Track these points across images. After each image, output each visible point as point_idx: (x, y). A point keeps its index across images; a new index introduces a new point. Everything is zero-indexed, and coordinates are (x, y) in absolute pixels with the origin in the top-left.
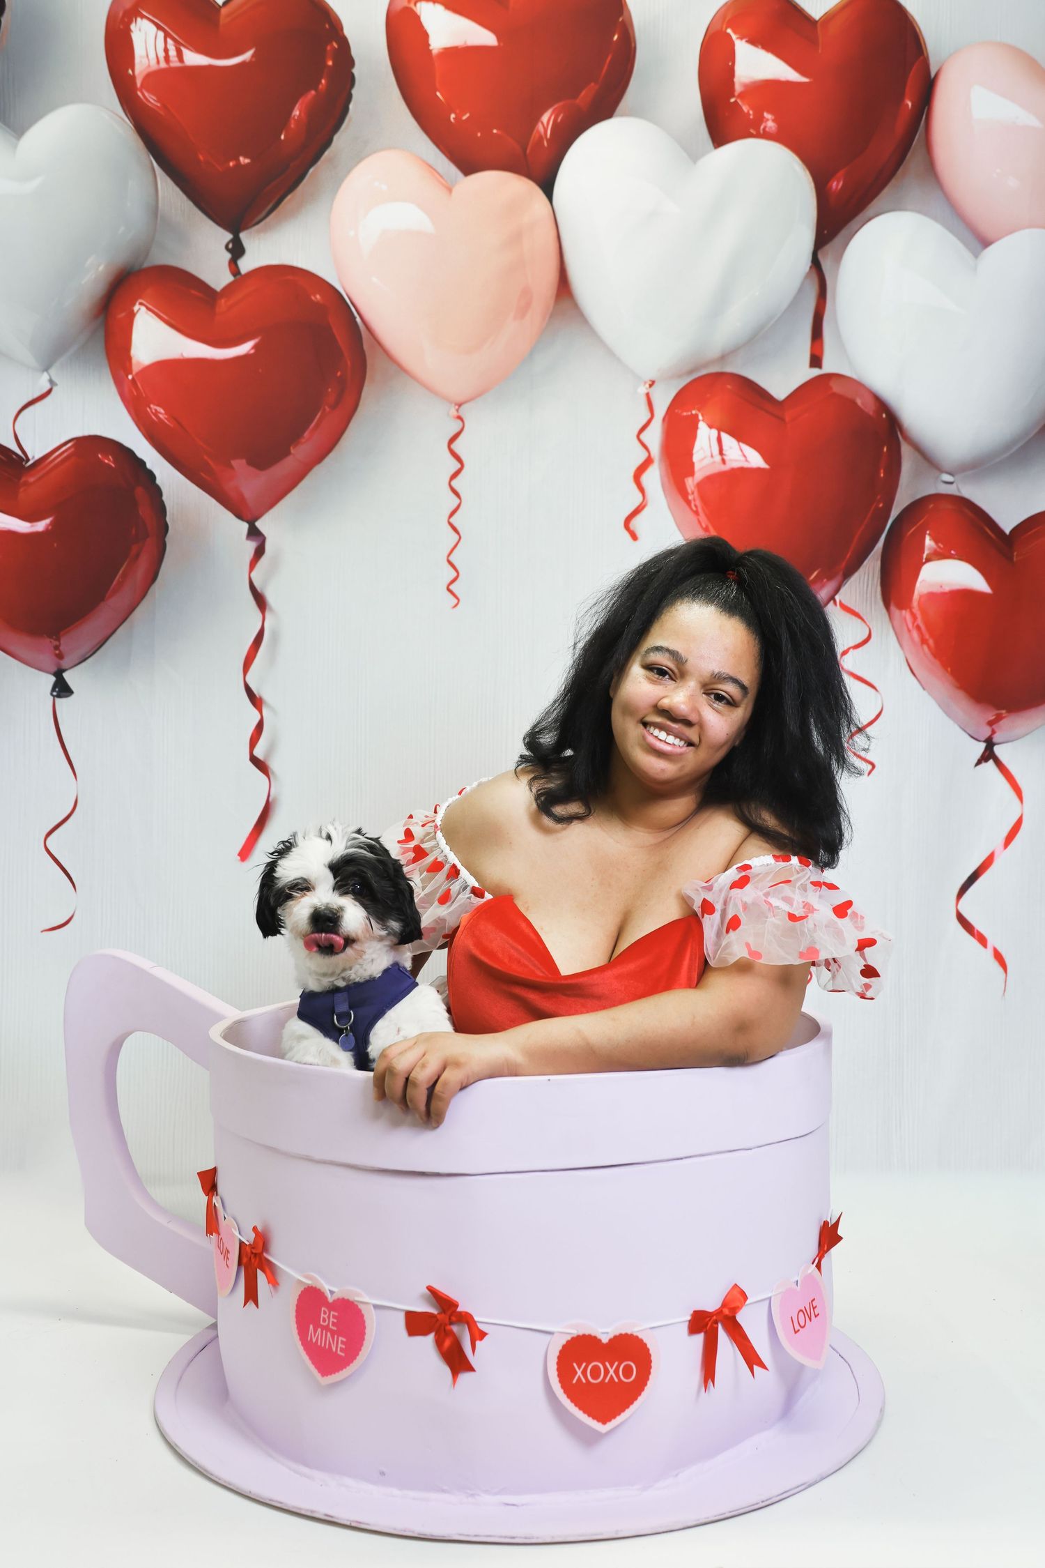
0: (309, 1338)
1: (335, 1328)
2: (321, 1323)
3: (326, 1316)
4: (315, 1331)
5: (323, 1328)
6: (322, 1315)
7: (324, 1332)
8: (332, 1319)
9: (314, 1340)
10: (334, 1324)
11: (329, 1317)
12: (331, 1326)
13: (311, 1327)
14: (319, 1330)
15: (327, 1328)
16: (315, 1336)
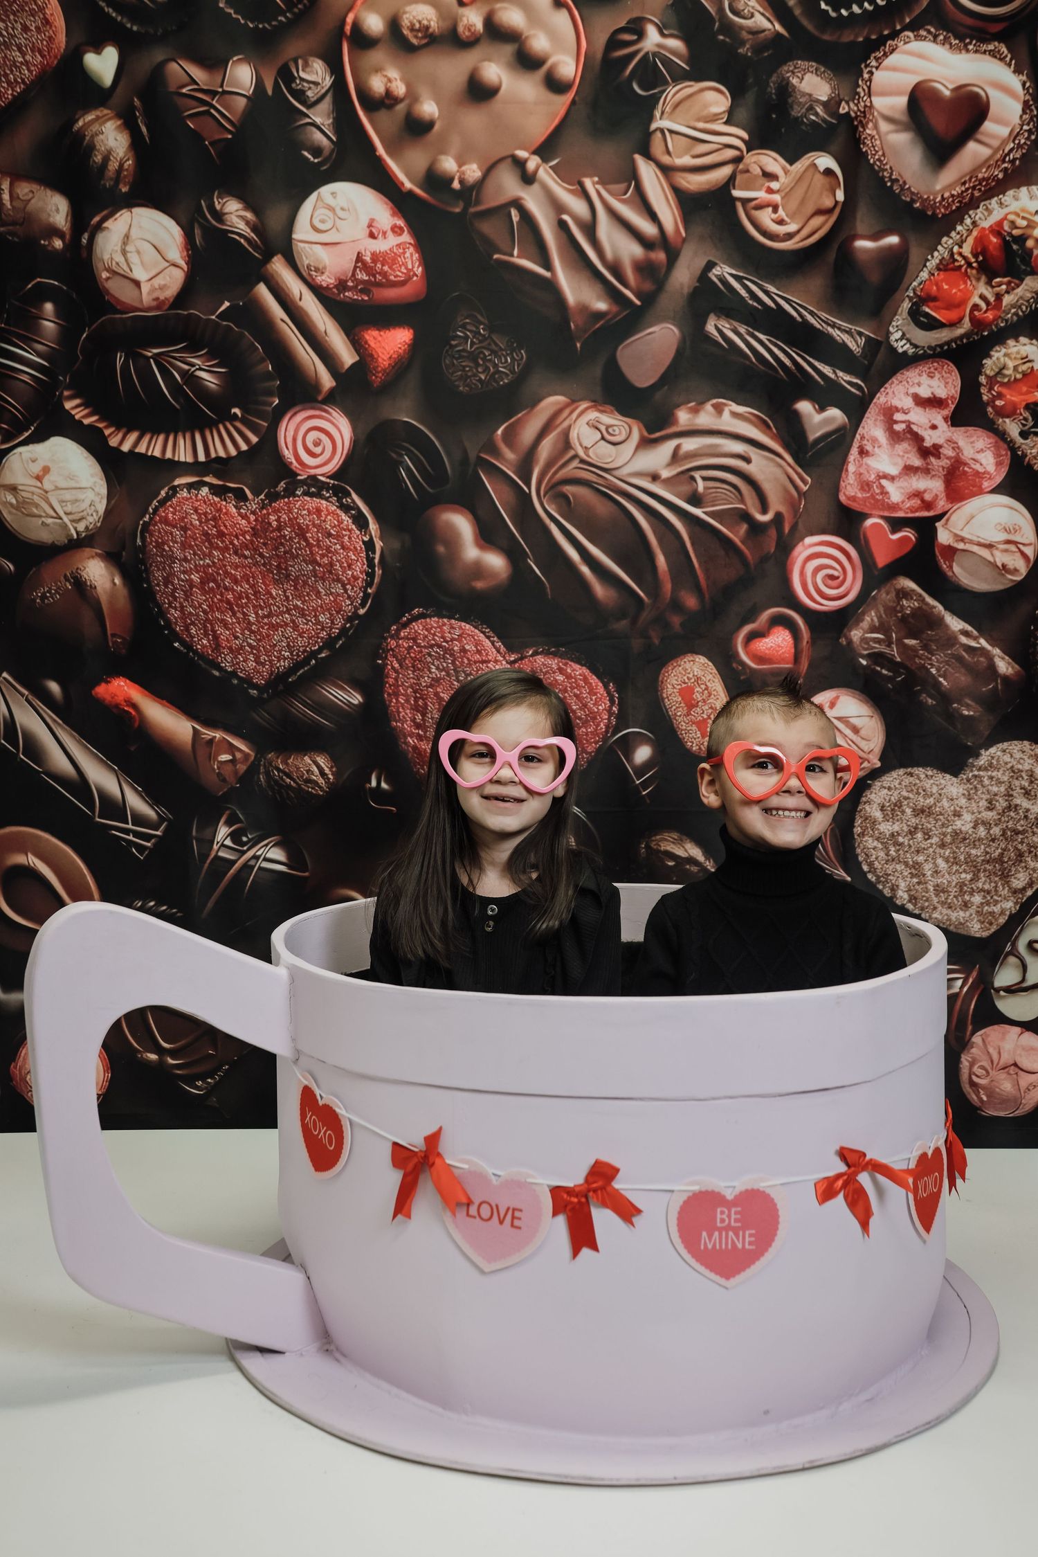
0: (702, 1247)
1: (739, 1224)
2: (719, 1224)
3: (725, 1216)
4: (710, 1236)
5: (720, 1230)
6: (719, 1216)
7: (724, 1234)
8: (733, 1216)
9: (710, 1246)
10: (736, 1221)
11: (729, 1216)
12: (733, 1224)
13: (704, 1234)
14: (716, 1234)
15: (728, 1228)
16: (707, 1241)
